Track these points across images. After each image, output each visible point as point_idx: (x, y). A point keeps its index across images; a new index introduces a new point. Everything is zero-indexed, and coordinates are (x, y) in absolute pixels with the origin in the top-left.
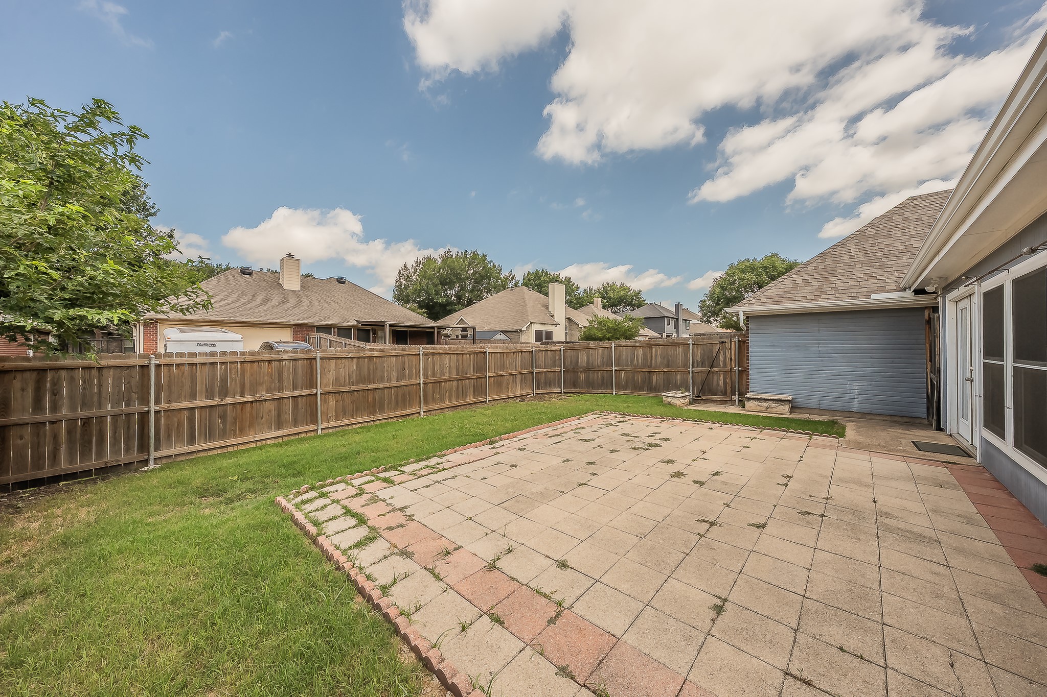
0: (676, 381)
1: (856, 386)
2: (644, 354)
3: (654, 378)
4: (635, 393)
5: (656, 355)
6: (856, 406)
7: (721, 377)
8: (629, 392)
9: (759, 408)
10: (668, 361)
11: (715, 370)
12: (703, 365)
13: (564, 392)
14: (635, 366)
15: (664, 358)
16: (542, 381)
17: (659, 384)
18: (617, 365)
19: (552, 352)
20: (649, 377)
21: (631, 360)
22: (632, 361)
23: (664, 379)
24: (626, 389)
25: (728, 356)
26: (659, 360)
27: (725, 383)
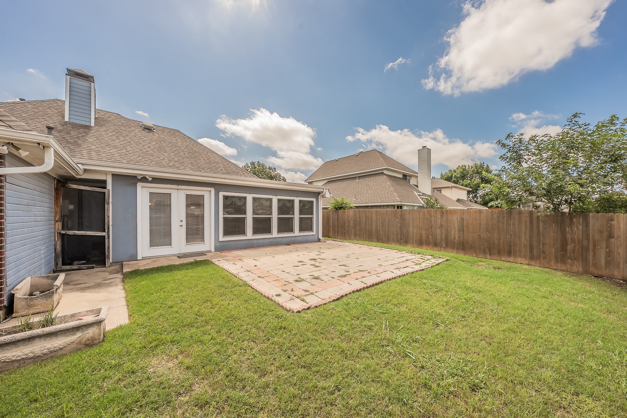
1: (43, 250)
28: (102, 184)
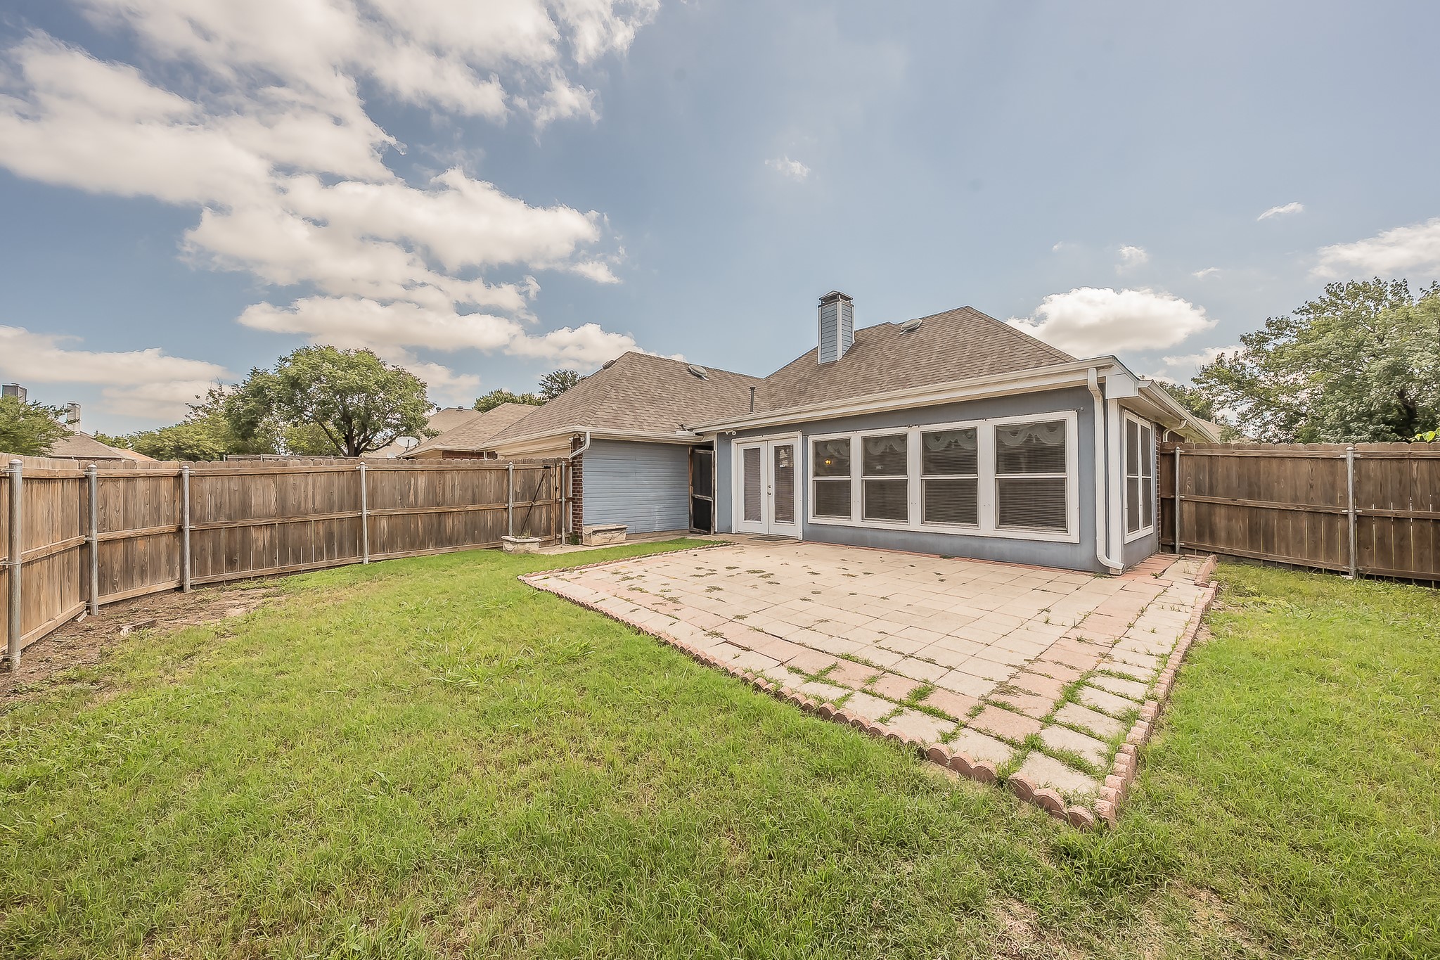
0: (486, 524)
1: (656, 508)
2: (431, 486)
3: (449, 523)
4: (413, 553)
5: (453, 486)
6: (657, 527)
7: (544, 511)
8: (398, 554)
9: (604, 541)
10: (474, 495)
11: (538, 503)
12: (523, 499)
13: (192, 586)
14: (410, 505)
15: (466, 490)
16: (117, 567)
17: (458, 531)
18: (371, 505)
19: (151, 483)
20: (440, 523)
21: (402, 496)
22: (405, 496)
23: (466, 522)
24: (392, 549)
25: (553, 484)
26: (457, 493)
27: (549, 519)
28: (709, 446)
